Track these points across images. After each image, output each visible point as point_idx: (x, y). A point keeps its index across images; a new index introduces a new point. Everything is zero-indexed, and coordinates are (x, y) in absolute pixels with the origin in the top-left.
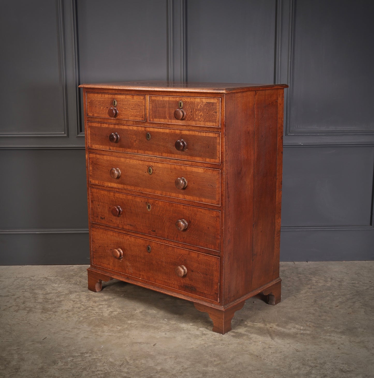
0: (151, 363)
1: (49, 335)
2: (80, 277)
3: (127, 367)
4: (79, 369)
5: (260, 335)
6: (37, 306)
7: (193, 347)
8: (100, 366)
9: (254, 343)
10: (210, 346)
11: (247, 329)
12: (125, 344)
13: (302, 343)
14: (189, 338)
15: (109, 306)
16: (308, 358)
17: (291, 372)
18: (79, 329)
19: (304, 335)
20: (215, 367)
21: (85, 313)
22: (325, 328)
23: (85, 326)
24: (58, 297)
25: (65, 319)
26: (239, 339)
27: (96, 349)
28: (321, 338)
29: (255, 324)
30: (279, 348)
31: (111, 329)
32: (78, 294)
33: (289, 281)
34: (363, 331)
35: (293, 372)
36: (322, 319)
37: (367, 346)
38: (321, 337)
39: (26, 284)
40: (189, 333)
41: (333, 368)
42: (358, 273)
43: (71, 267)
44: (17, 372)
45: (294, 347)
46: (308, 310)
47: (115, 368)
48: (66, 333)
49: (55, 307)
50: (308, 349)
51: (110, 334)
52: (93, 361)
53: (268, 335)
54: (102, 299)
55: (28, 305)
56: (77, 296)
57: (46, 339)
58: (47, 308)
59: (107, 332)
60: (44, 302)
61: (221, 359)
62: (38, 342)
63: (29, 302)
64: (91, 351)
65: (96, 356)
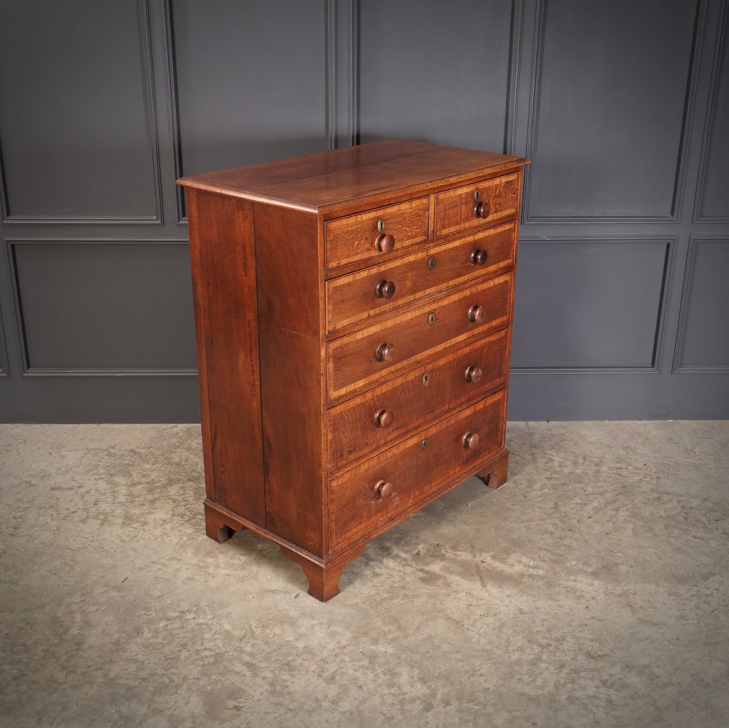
0: (290, 636)
1: (132, 572)
2: (187, 449)
3: (252, 641)
4: (176, 645)
5: (463, 578)
6: (117, 510)
7: (358, 600)
8: (210, 640)
9: (454, 594)
10: (384, 599)
11: (444, 565)
12: (250, 593)
13: (529, 595)
16: (538, 627)
17: (510, 657)
18: (181, 560)
19: (534, 579)
20: (389, 644)
21: (191, 526)
22: (568, 565)
23: (190, 554)
24: (150, 492)
25: (159, 539)
26: (430, 584)
27: (204, 604)
28: (560, 585)
29: (458, 553)
30: (494, 605)
31: (230, 562)
32: (182, 485)
34: (628, 572)
35: (513, 657)
36: (564, 545)
37: (632, 604)
38: (561, 582)
39: (101, 464)
40: (353, 572)
41: (575, 650)
42: (627, 447)
43: (173, 427)
44: (78, 650)
45: (517, 603)
46: (544, 524)
47: (232, 643)
48: (160, 570)
49: (144, 514)
50: (538, 608)
51: (228, 572)
52: (199, 629)
53: (477, 578)
55: (102, 509)
56: (179, 491)
57: (127, 581)
58: (132, 514)
59: (224, 568)
60: (128, 502)
61: (399, 628)
62: (113, 588)
63: (105, 501)
64: (197, 608)
65: (204, 619)
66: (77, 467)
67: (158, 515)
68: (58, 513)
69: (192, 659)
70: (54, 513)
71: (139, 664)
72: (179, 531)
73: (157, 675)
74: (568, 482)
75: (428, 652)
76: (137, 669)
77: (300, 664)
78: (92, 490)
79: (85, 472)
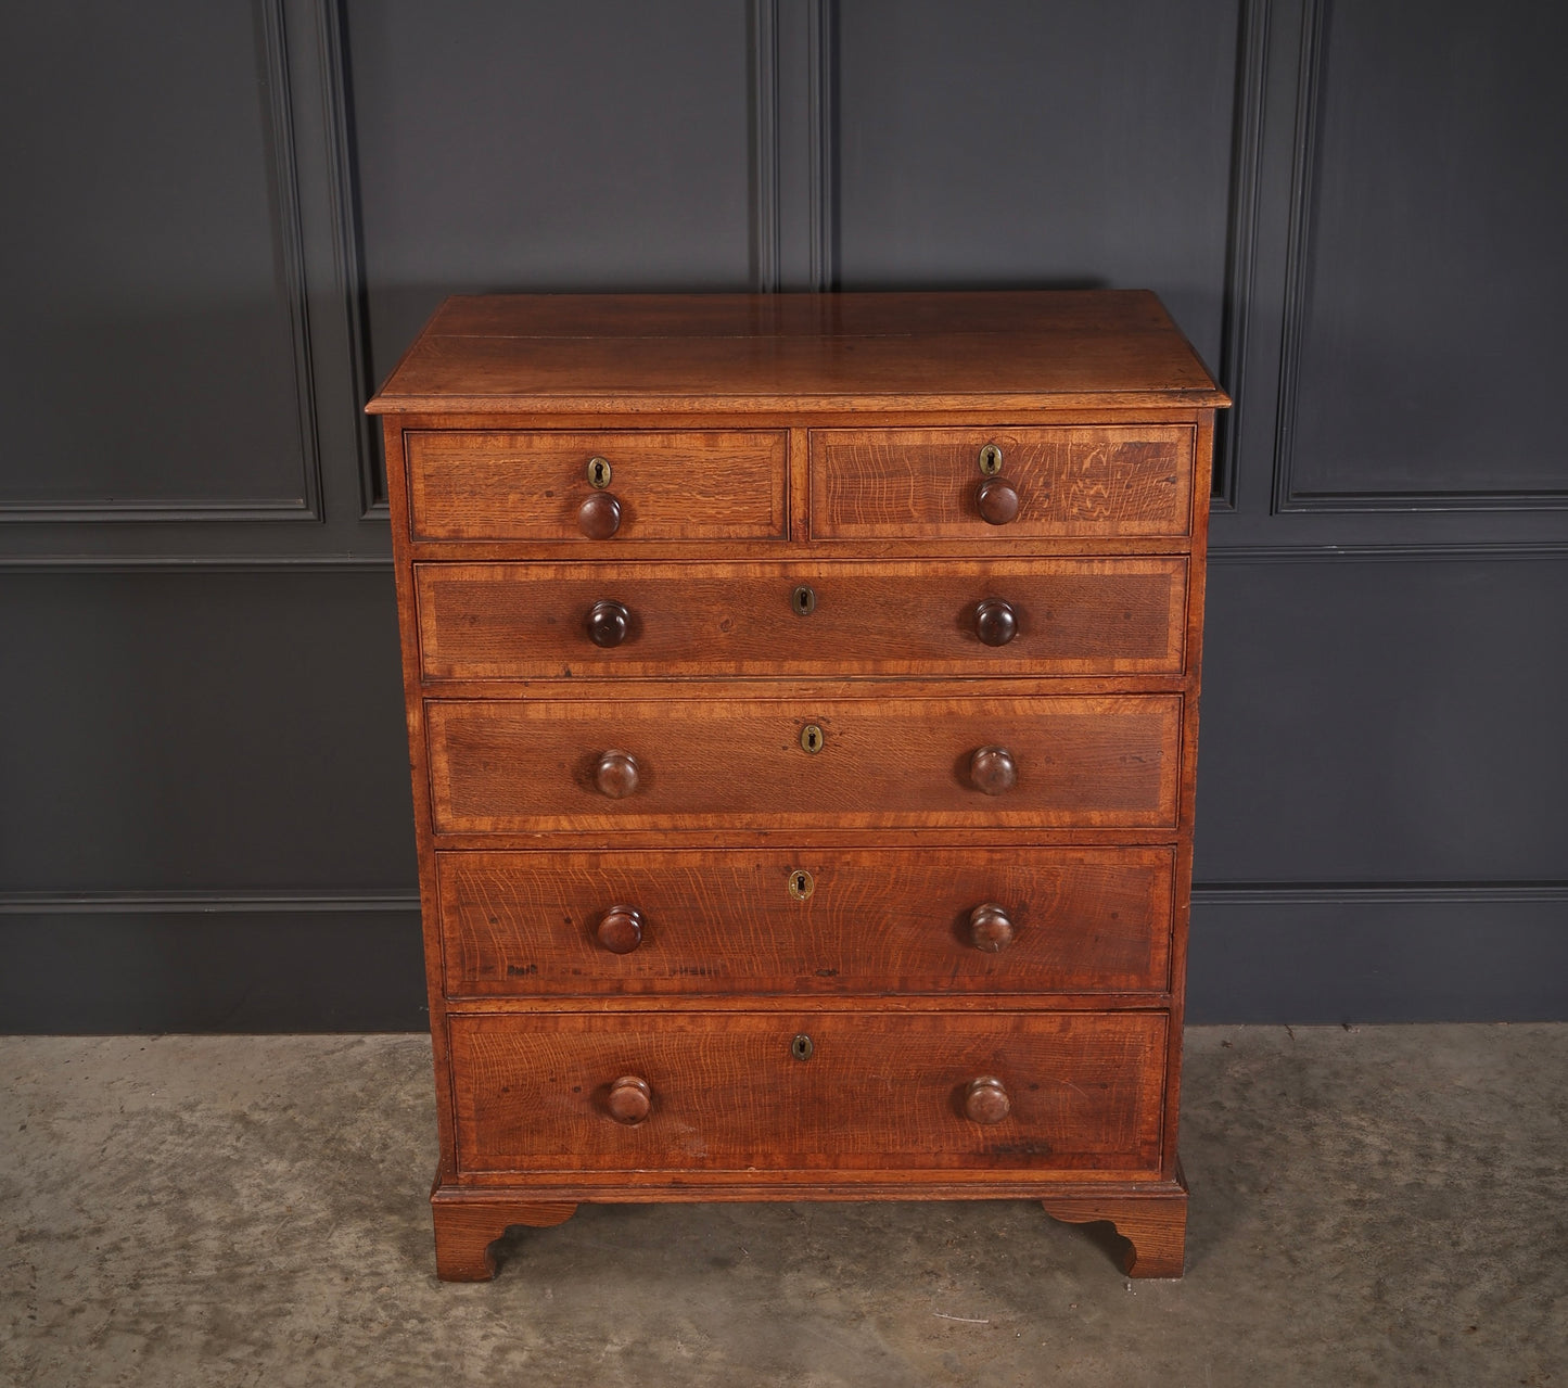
2: (386, 1113)
6: (191, 1302)
21: (388, 1355)
24: (282, 1245)
32: (368, 1223)
33: (1265, 1153)
39: (157, 1160)
46: (1349, 1350)
49: (263, 1316)
55: (150, 1299)
58: (230, 1317)
60: (222, 1280)
63: (160, 1276)
66: (91, 1168)
67: (301, 1321)
68: (33, 1313)
70: (23, 1315)
72: (357, 1371)
74: (1408, 1214)
78: (126, 1240)
79: (113, 1185)
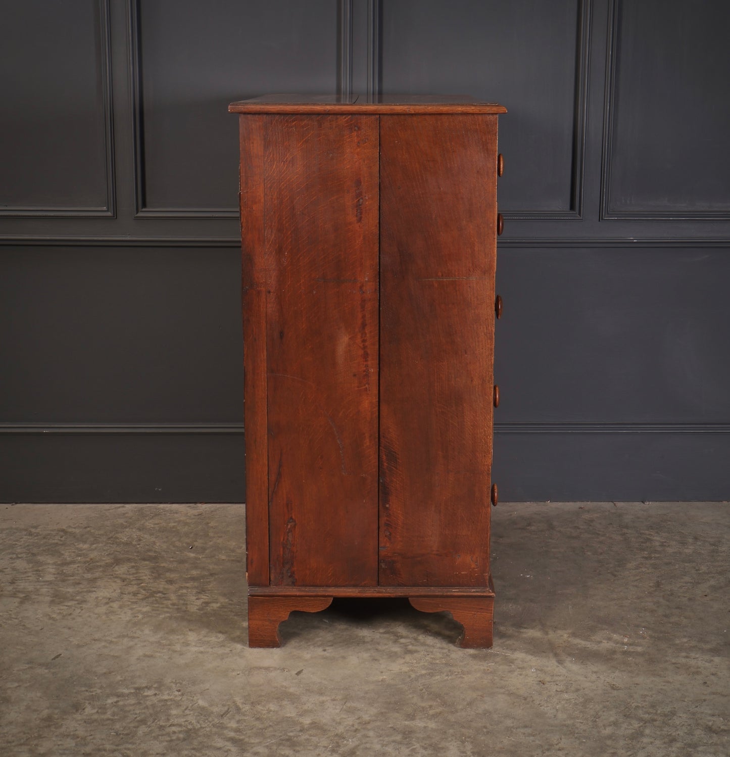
0: (290, 711)
1: (66, 649)
2: (139, 530)
3: (237, 717)
4: (130, 721)
5: (532, 655)
7: (385, 677)
8: (177, 716)
9: (518, 670)
10: (422, 675)
12: (233, 670)
13: (624, 671)
14: (376, 660)
15: (202, 591)
16: (637, 702)
17: (599, 732)
18: (133, 638)
19: (631, 656)
20: (430, 719)
21: (147, 604)
22: (677, 642)
23: (147, 631)
25: (104, 617)
26: (485, 661)
27: (169, 681)
28: (666, 661)
29: (523, 630)
30: (574, 681)
31: (203, 640)
32: (133, 564)
33: (601, 542)
35: (603, 732)
36: (670, 623)
38: (668, 659)
39: (19, 544)
40: (376, 649)
41: (690, 725)
43: (119, 507)
45: (607, 679)
47: (210, 719)
48: (105, 647)
49: (81, 592)
50: (637, 684)
51: (202, 649)
52: (163, 705)
53: (551, 655)
54: (187, 575)
55: (22, 587)
56: (130, 570)
57: (59, 658)
58: (64, 593)
59: (195, 646)
60: (58, 581)
61: (444, 703)
62: (41, 665)
64: (160, 685)
65: (169, 694)
67: (101, 594)
69: (153, 735)
71: (78, 739)
73: (105, 750)
74: (673, 561)
75: (485, 727)
76: (77, 745)
77: (305, 740)
78: (6, 568)
